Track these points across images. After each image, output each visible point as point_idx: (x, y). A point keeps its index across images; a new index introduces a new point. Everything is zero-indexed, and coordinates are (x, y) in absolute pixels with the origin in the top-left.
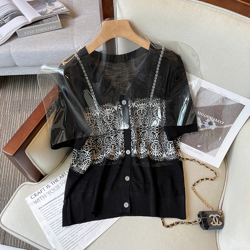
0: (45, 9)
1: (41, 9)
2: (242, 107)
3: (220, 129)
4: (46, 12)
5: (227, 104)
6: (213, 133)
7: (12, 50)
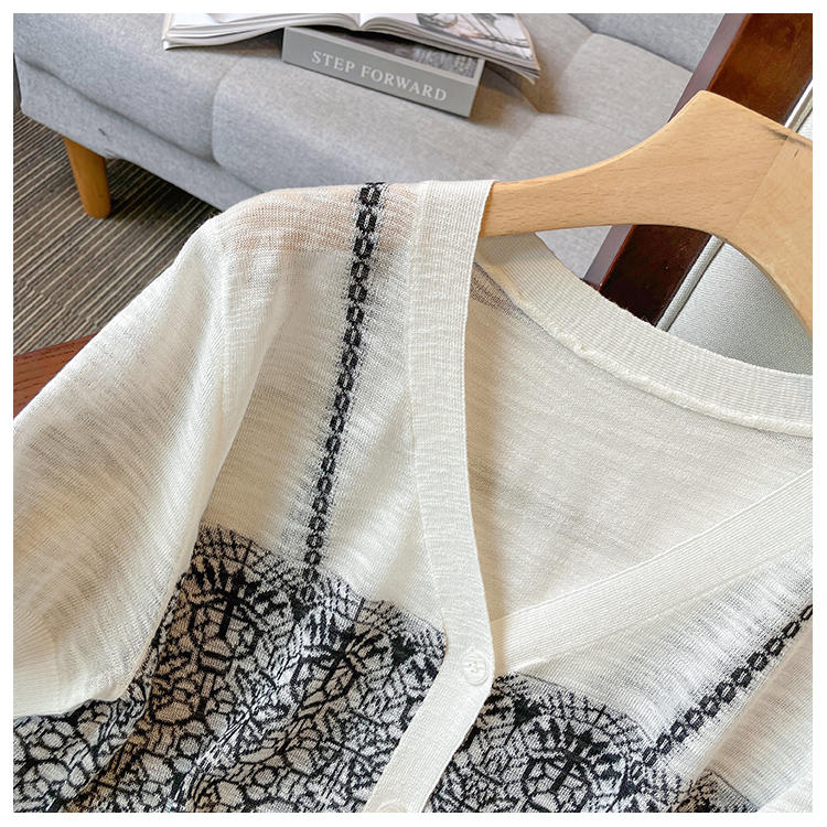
4: (448, 25)
7: (226, 92)
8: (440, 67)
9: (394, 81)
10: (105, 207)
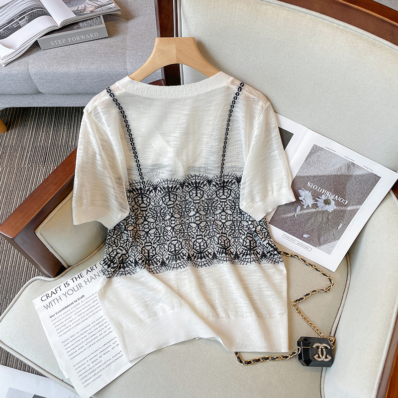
0: (83, 6)
1: (76, 5)
2: (376, 179)
3: (342, 211)
4: (84, 10)
5: (354, 174)
6: (330, 217)
7: (33, 70)
8: (91, 26)
9: (80, 38)
10: (4, 128)
